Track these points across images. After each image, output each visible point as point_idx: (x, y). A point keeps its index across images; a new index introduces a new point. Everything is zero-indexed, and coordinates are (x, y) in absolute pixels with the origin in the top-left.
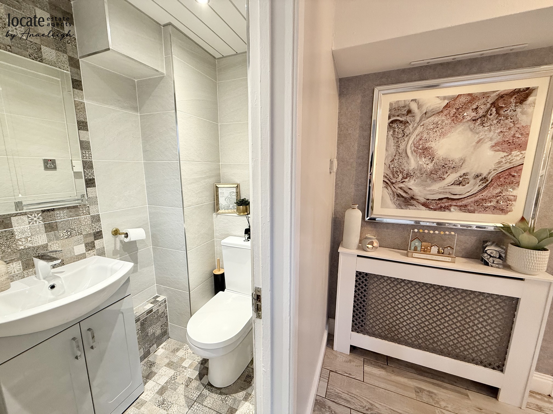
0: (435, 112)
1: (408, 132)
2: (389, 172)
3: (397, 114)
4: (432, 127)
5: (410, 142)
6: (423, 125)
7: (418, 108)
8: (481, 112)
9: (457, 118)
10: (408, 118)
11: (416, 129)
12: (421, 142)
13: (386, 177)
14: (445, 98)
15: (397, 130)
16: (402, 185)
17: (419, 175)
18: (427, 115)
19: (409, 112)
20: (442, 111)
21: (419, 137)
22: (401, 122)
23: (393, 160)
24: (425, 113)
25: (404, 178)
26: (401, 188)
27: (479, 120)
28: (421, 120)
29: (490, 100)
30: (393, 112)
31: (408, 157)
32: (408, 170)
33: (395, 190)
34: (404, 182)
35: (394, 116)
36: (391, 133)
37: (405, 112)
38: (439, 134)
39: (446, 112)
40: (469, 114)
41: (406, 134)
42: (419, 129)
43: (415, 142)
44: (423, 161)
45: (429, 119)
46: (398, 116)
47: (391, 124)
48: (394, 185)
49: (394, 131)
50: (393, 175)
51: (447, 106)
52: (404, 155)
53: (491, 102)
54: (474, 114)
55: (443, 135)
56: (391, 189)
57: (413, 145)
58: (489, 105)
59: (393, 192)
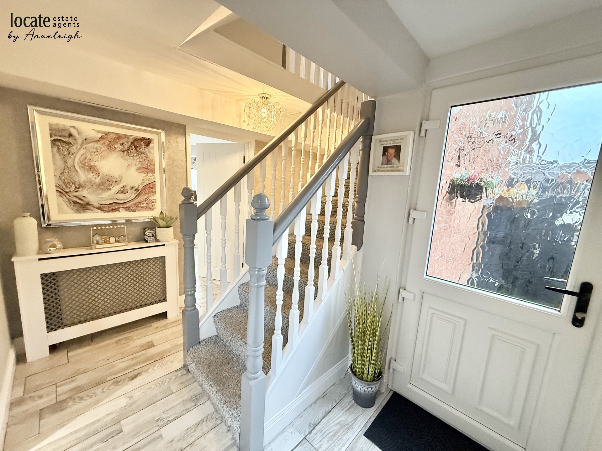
0: (94, 140)
1: (73, 151)
2: (60, 183)
4: (93, 151)
5: (77, 160)
6: (85, 148)
7: (78, 134)
8: (126, 147)
9: (110, 147)
10: (70, 140)
11: (79, 149)
12: (86, 161)
13: (58, 187)
14: (99, 132)
15: (61, 148)
16: (76, 194)
17: (90, 186)
18: (87, 141)
19: (70, 135)
20: (99, 141)
21: (83, 157)
22: (64, 142)
23: (63, 173)
24: (86, 139)
25: (76, 188)
26: (75, 196)
27: (126, 151)
28: (82, 144)
29: (131, 140)
30: (54, 132)
31: (77, 171)
32: (80, 182)
33: (71, 198)
34: (78, 191)
35: (56, 136)
36: (56, 149)
37: (67, 135)
38: (100, 156)
39: (102, 142)
40: (118, 147)
41: (71, 153)
42: (82, 151)
43: (81, 160)
44: (91, 175)
45: (89, 145)
46: (60, 136)
47: (54, 142)
48: (69, 194)
49: (59, 148)
50: (66, 186)
51: (101, 138)
52: (73, 169)
53: (131, 142)
54: (122, 147)
55: (103, 158)
56: (66, 197)
57: (79, 162)
58: (130, 144)
59: (69, 200)
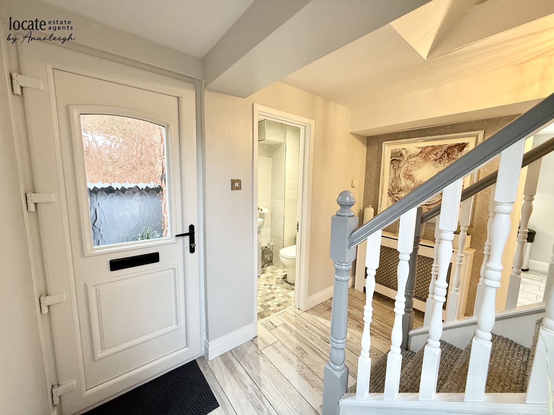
0: (415, 155)
1: (401, 166)
2: (391, 188)
3: (395, 156)
4: (413, 163)
5: (402, 171)
6: (408, 162)
7: (406, 153)
8: (439, 156)
9: (426, 159)
10: (401, 158)
11: (405, 164)
12: (407, 171)
13: (389, 191)
14: (420, 148)
15: (395, 165)
16: (397, 195)
17: (406, 190)
18: (410, 157)
19: (401, 155)
20: (418, 155)
21: (406, 169)
22: (397, 160)
23: (393, 181)
24: (410, 156)
25: (398, 191)
26: (397, 197)
27: (438, 160)
28: (407, 159)
29: (444, 149)
30: (393, 155)
31: (401, 180)
32: (401, 187)
34: (399, 193)
35: (394, 157)
36: (392, 166)
37: (399, 155)
38: (417, 167)
39: (420, 155)
40: (432, 157)
41: (400, 167)
42: (406, 165)
43: (404, 172)
44: (409, 182)
45: (411, 159)
46: (396, 157)
47: (392, 161)
48: (393, 195)
49: (393, 165)
50: (393, 189)
51: (421, 152)
52: (398, 178)
53: (444, 150)
54: (435, 157)
55: (419, 168)
56: (392, 198)
57: (403, 173)
58: (443, 152)
59: (393, 199)
